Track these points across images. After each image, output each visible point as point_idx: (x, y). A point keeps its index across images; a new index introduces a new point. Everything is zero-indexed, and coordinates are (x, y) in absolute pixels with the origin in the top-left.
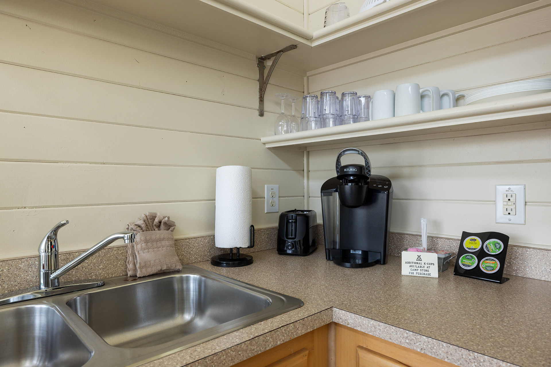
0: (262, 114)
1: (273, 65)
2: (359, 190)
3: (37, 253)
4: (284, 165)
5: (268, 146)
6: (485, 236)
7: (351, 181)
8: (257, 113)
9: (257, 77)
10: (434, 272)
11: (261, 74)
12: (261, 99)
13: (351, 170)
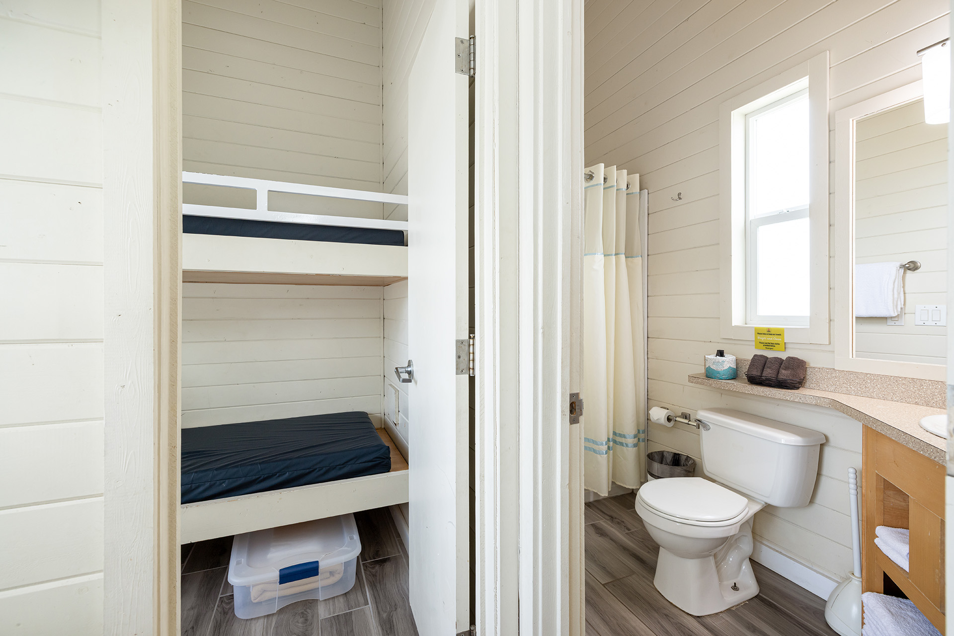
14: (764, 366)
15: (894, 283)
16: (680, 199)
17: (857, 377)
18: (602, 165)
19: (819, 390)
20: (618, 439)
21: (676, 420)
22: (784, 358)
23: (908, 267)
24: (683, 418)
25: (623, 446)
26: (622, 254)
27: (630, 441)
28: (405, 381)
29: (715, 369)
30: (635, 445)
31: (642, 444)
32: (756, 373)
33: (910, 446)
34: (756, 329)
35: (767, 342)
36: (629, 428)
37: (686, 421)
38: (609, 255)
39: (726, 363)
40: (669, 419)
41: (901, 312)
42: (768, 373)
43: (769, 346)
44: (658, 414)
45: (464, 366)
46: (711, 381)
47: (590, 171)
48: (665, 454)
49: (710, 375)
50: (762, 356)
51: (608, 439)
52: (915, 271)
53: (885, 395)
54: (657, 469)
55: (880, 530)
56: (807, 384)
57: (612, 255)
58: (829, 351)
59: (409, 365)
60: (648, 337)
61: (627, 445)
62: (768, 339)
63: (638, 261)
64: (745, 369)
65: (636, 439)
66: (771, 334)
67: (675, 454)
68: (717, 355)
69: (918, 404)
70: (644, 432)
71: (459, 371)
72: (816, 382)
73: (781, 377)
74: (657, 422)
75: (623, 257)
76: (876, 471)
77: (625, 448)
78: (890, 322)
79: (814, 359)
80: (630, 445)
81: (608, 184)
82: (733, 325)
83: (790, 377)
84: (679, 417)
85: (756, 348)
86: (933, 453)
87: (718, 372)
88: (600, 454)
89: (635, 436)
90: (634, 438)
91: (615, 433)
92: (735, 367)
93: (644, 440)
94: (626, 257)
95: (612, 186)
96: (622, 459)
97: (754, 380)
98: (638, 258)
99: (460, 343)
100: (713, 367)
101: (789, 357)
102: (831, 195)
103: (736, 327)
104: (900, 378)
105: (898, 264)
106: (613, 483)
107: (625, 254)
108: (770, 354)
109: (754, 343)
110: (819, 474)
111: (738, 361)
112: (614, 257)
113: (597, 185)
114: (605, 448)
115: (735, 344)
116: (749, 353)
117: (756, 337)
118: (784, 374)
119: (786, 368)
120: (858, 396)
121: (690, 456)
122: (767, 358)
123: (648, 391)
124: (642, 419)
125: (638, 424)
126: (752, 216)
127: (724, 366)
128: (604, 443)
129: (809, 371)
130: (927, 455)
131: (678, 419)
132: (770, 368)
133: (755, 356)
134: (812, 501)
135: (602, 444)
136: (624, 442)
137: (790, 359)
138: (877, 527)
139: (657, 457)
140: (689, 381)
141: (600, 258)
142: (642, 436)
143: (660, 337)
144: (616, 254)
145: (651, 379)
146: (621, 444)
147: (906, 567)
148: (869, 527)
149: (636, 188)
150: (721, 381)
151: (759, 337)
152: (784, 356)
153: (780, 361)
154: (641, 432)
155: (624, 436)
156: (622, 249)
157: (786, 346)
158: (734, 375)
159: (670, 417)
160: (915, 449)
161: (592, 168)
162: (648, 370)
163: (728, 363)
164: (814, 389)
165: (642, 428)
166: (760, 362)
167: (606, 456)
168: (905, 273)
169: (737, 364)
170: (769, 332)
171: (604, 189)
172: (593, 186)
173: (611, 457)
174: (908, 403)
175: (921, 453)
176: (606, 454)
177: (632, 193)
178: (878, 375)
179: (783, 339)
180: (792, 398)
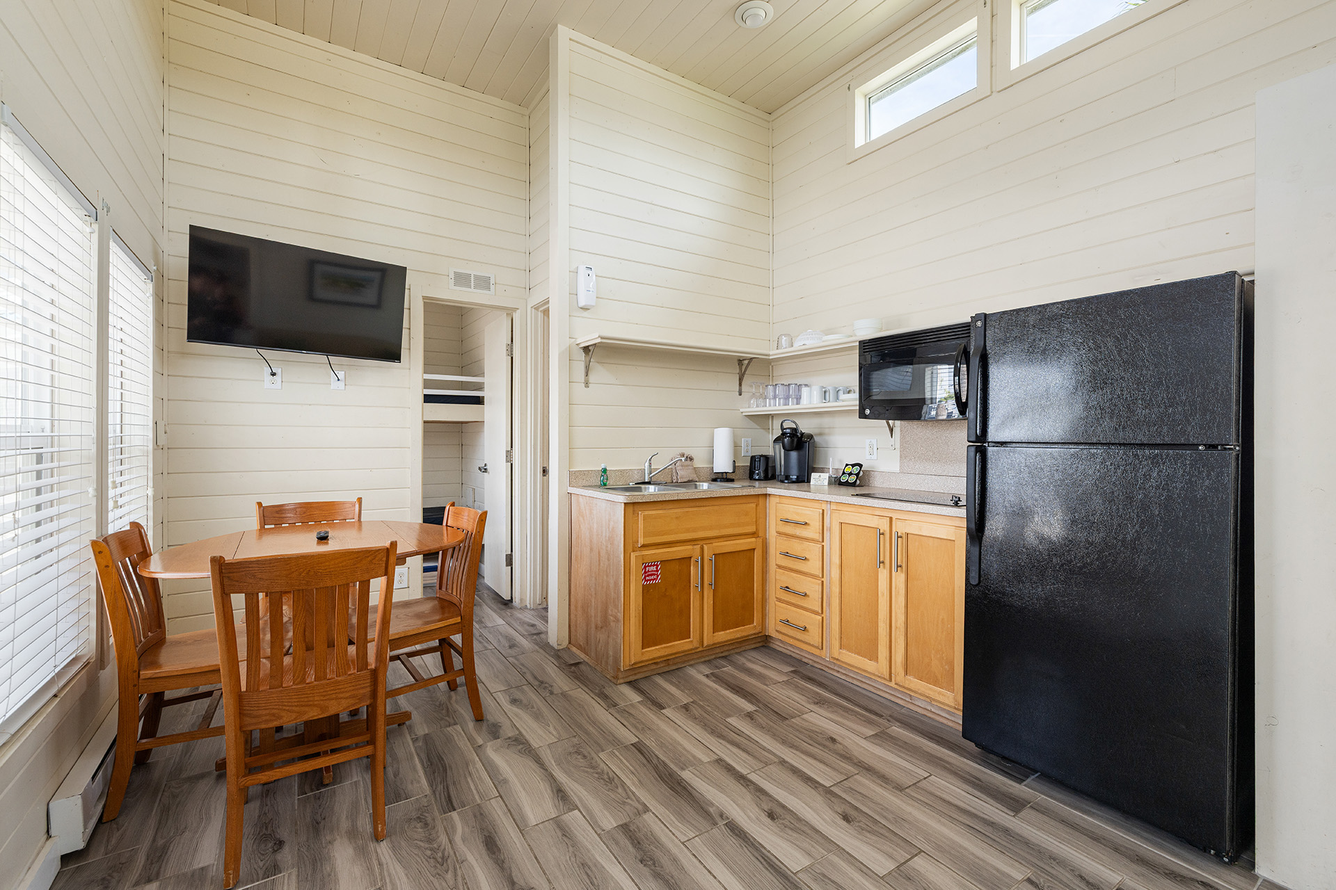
0: (740, 395)
1: (749, 364)
2: (792, 442)
3: (643, 468)
4: (755, 426)
5: (744, 414)
6: (853, 466)
7: (788, 436)
8: (738, 393)
9: (738, 371)
10: (826, 483)
11: (741, 369)
12: (740, 385)
13: (788, 431)
28: (483, 472)
45: (509, 460)
59: (485, 466)
71: (507, 461)
99: (507, 451)
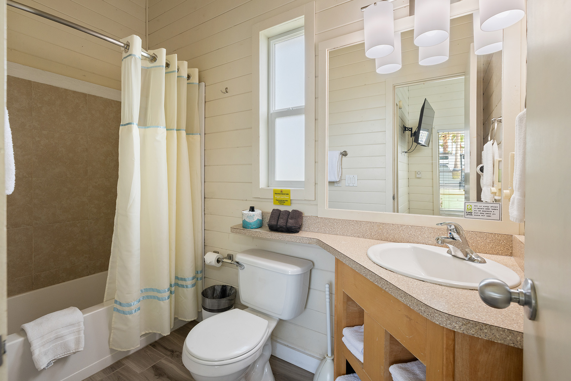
14: (279, 217)
15: (338, 162)
16: (227, 92)
17: (330, 221)
18: (164, 51)
19: (309, 231)
20: (180, 282)
21: (223, 262)
22: (290, 211)
23: (344, 154)
24: (229, 259)
25: (184, 287)
26: (183, 130)
27: (189, 283)
29: (248, 221)
30: (194, 285)
31: (200, 282)
32: (274, 223)
33: (368, 277)
34: (274, 191)
35: (280, 199)
36: (188, 272)
37: (230, 261)
38: (171, 130)
39: (255, 216)
40: (218, 261)
41: (340, 179)
42: (281, 222)
43: (282, 202)
44: (211, 258)
46: (246, 231)
47: (154, 53)
48: (216, 288)
49: (245, 226)
50: (278, 210)
51: (171, 285)
52: (346, 156)
53: (343, 232)
54: (208, 303)
55: (346, 332)
56: (303, 228)
57: (173, 129)
58: (315, 205)
60: (204, 198)
61: (187, 287)
62: (281, 197)
63: (197, 138)
64: (267, 220)
65: (194, 281)
66: (283, 194)
67: (223, 286)
68: (250, 211)
69: (359, 237)
70: (201, 272)
72: (308, 226)
73: (289, 225)
74: (210, 264)
75: (184, 133)
76: (343, 290)
77: (185, 289)
78: (336, 185)
79: (307, 211)
80: (189, 286)
81: (170, 69)
82: (260, 188)
83: (294, 225)
84: (225, 258)
85: (274, 204)
86: (385, 285)
87: (250, 224)
88: (163, 300)
89: (193, 278)
90: (193, 280)
91: (177, 278)
92: (261, 219)
93: (201, 279)
94: (187, 134)
95: (174, 72)
96: (183, 298)
97: (273, 228)
98: (197, 135)
100: (247, 220)
101: (293, 210)
102: (316, 99)
103: (262, 189)
104: (351, 220)
105: (339, 152)
106: (175, 319)
107: (186, 131)
108: (282, 208)
109: (273, 201)
110: (309, 288)
111: (263, 214)
112: (176, 131)
113: (160, 66)
114: (168, 293)
115: (262, 201)
116: (270, 207)
117: (274, 196)
118: (291, 223)
119: (292, 218)
120: (330, 234)
121: (233, 286)
122: (280, 211)
123: (204, 240)
124: (200, 263)
125: (196, 268)
126: (271, 111)
127: (254, 218)
128: (167, 290)
129: (304, 219)
130: (380, 286)
131: (224, 260)
132: (282, 218)
133: (274, 210)
134: (305, 308)
135: (165, 292)
136: (184, 284)
137: (295, 212)
138: (344, 329)
139: (210, 293)
140: (231, 231)
141: (162, 131)
142: (200, 275)
143: (213, 198)
144: (177, 130)
145: (207, 230)
146: (183, 286)
147: (362, 359)
148: (338, 328)
149: (195, 79)
150: (252, 230)
151: (276, 196)
152: (290, 209)
153: (287, 212)
154: (199, 273)
155: (184, 280)
156: (184, 125)
157: (291, 202)
158: (260, 225)
159: (219, 259)
160: (372, 280)
161: (156, 52)
162: (204, 223)
163: (257, 215)
164: (307, 231)
165: (199, 269)
166: (276, 214)
167: (167, 301)
168: (342, 156)
169: (263, 216)
170: (281, 193)
171: (166, 73)
172: (156, 67)
173: (173, 299)
174: (354, 237)
175: (376, 284)
176: (168, 298)
177: (193, 83)
178: (340, 220)
179: (290, 197)
180: (295, 240)
